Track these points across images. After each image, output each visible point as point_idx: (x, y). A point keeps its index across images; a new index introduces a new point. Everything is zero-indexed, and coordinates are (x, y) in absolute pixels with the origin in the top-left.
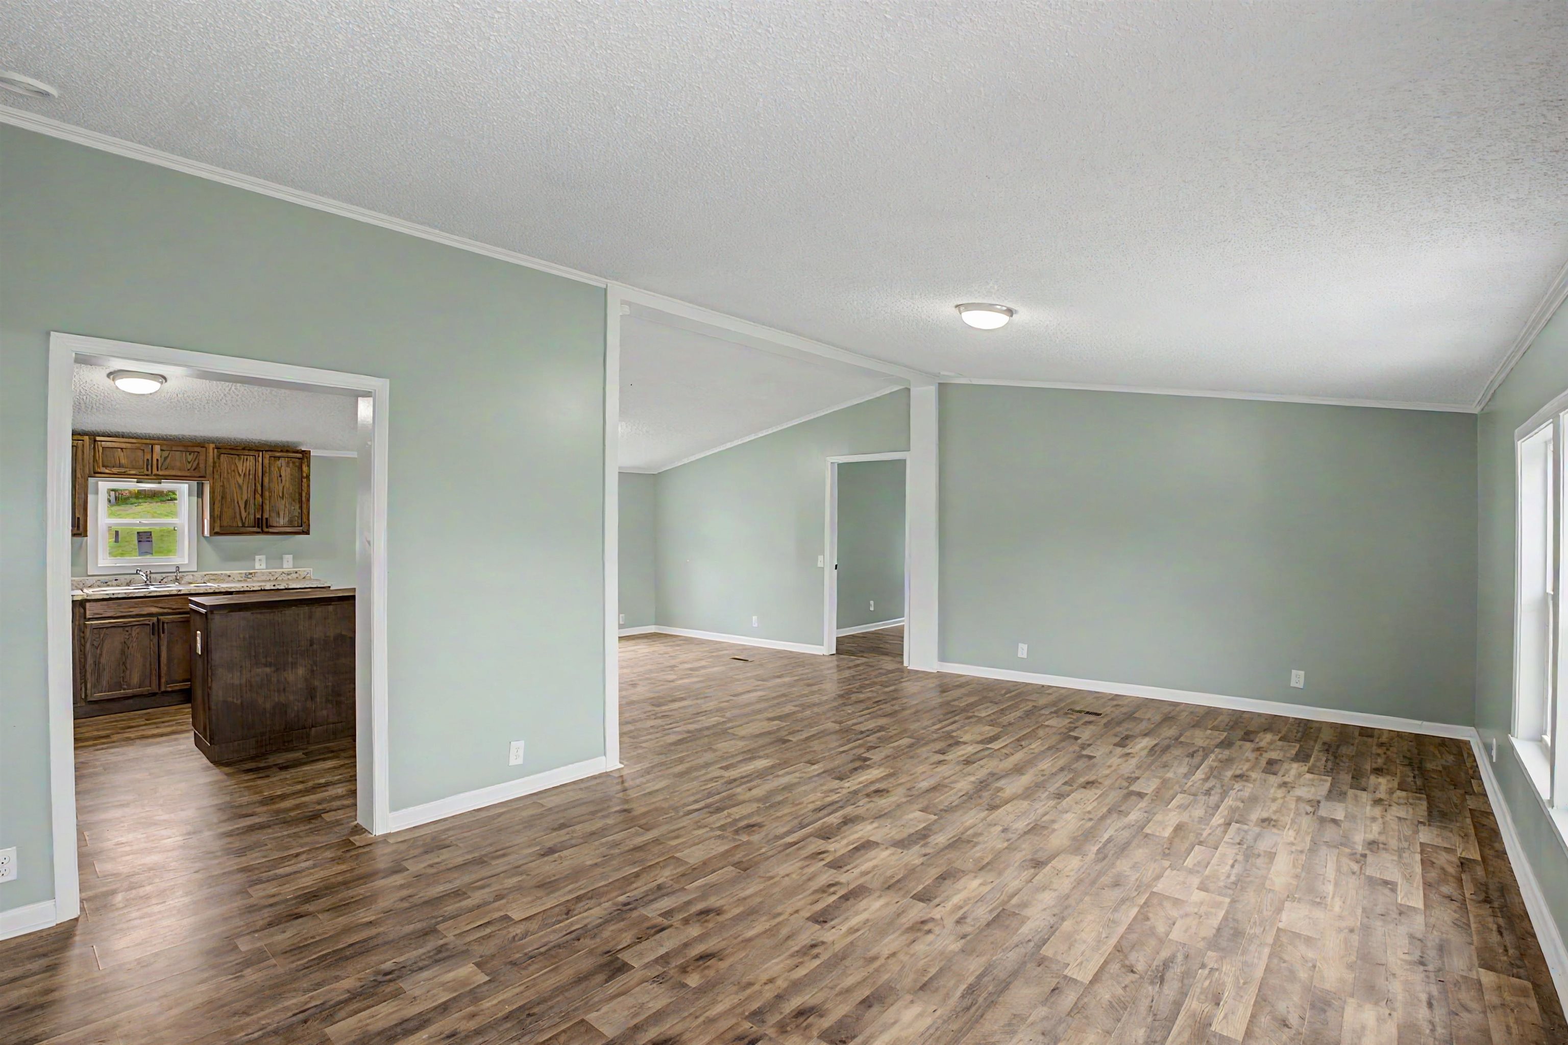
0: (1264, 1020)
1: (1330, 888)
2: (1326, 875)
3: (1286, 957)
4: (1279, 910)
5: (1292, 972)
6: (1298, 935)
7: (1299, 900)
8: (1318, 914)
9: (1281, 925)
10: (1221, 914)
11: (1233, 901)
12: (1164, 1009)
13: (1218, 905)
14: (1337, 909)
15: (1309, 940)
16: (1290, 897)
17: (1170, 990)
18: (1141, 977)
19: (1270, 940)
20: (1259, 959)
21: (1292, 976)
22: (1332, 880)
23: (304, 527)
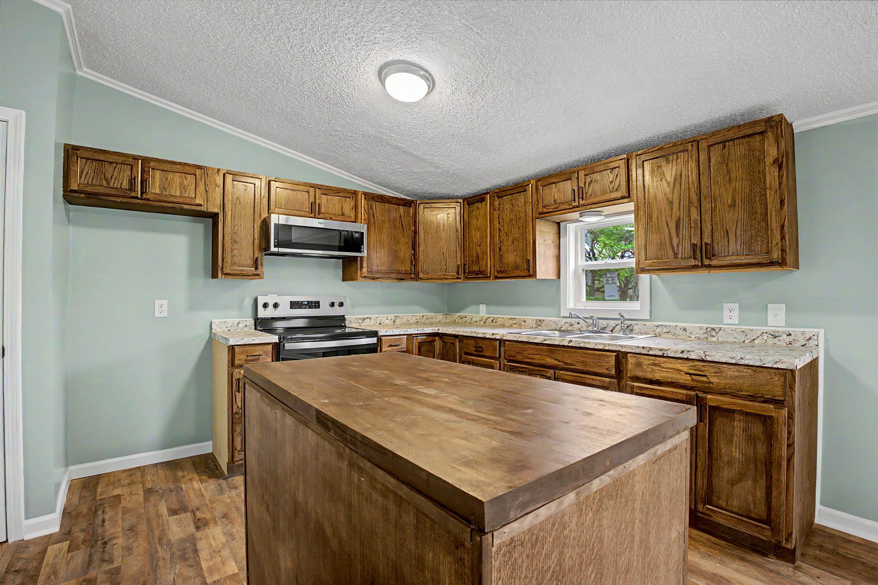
23: (776, 255)
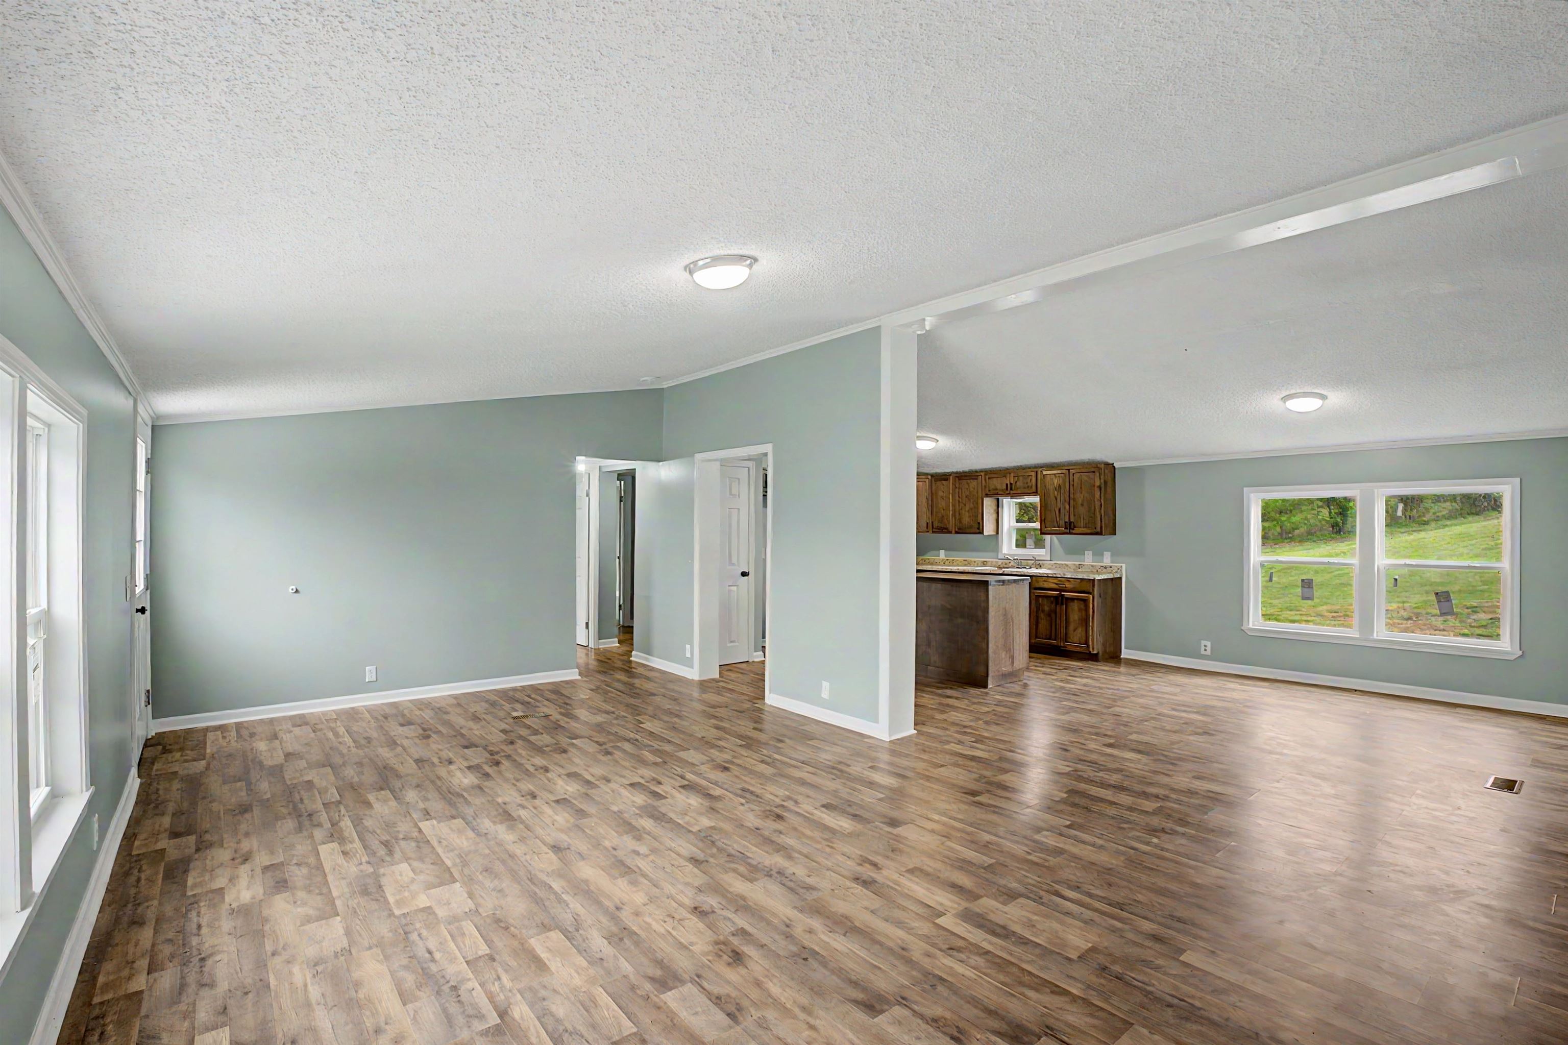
0: (312, 860)
1: (314, 992)
2: (326, 1012)
3: (319, 897)
4: (348, 933)
5: (310, 892)
6: (319, 918)
7: (336, 955)
8: (311, 952)
9: (338, 918)
10: (391, 900)
11: (391, 915)
12: (368, 837)
13: (399, 903)
14: (296, 970)
15: (308, 920)
16: (347, 952)
17: (375, 844)
18: (397, 839)
19: (338, 903)
20: (338, 888)
21: (308, 889)
22: (315, 1007)
23: (1098, 530)
